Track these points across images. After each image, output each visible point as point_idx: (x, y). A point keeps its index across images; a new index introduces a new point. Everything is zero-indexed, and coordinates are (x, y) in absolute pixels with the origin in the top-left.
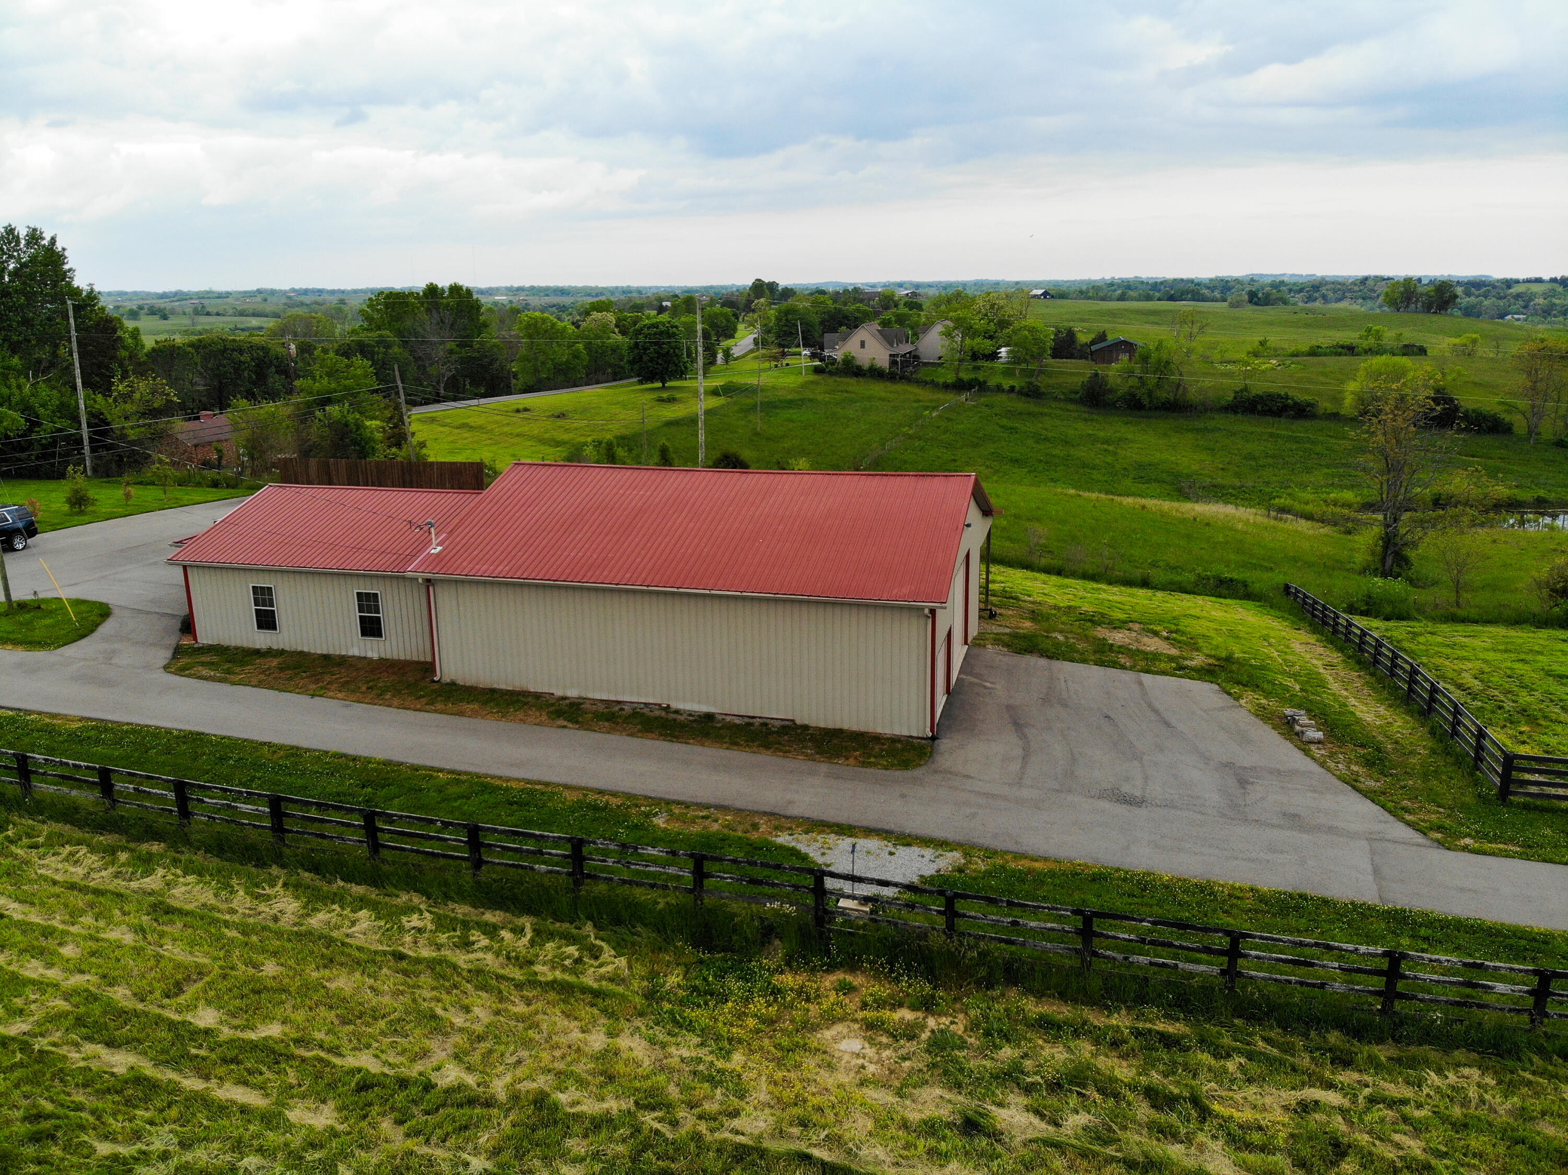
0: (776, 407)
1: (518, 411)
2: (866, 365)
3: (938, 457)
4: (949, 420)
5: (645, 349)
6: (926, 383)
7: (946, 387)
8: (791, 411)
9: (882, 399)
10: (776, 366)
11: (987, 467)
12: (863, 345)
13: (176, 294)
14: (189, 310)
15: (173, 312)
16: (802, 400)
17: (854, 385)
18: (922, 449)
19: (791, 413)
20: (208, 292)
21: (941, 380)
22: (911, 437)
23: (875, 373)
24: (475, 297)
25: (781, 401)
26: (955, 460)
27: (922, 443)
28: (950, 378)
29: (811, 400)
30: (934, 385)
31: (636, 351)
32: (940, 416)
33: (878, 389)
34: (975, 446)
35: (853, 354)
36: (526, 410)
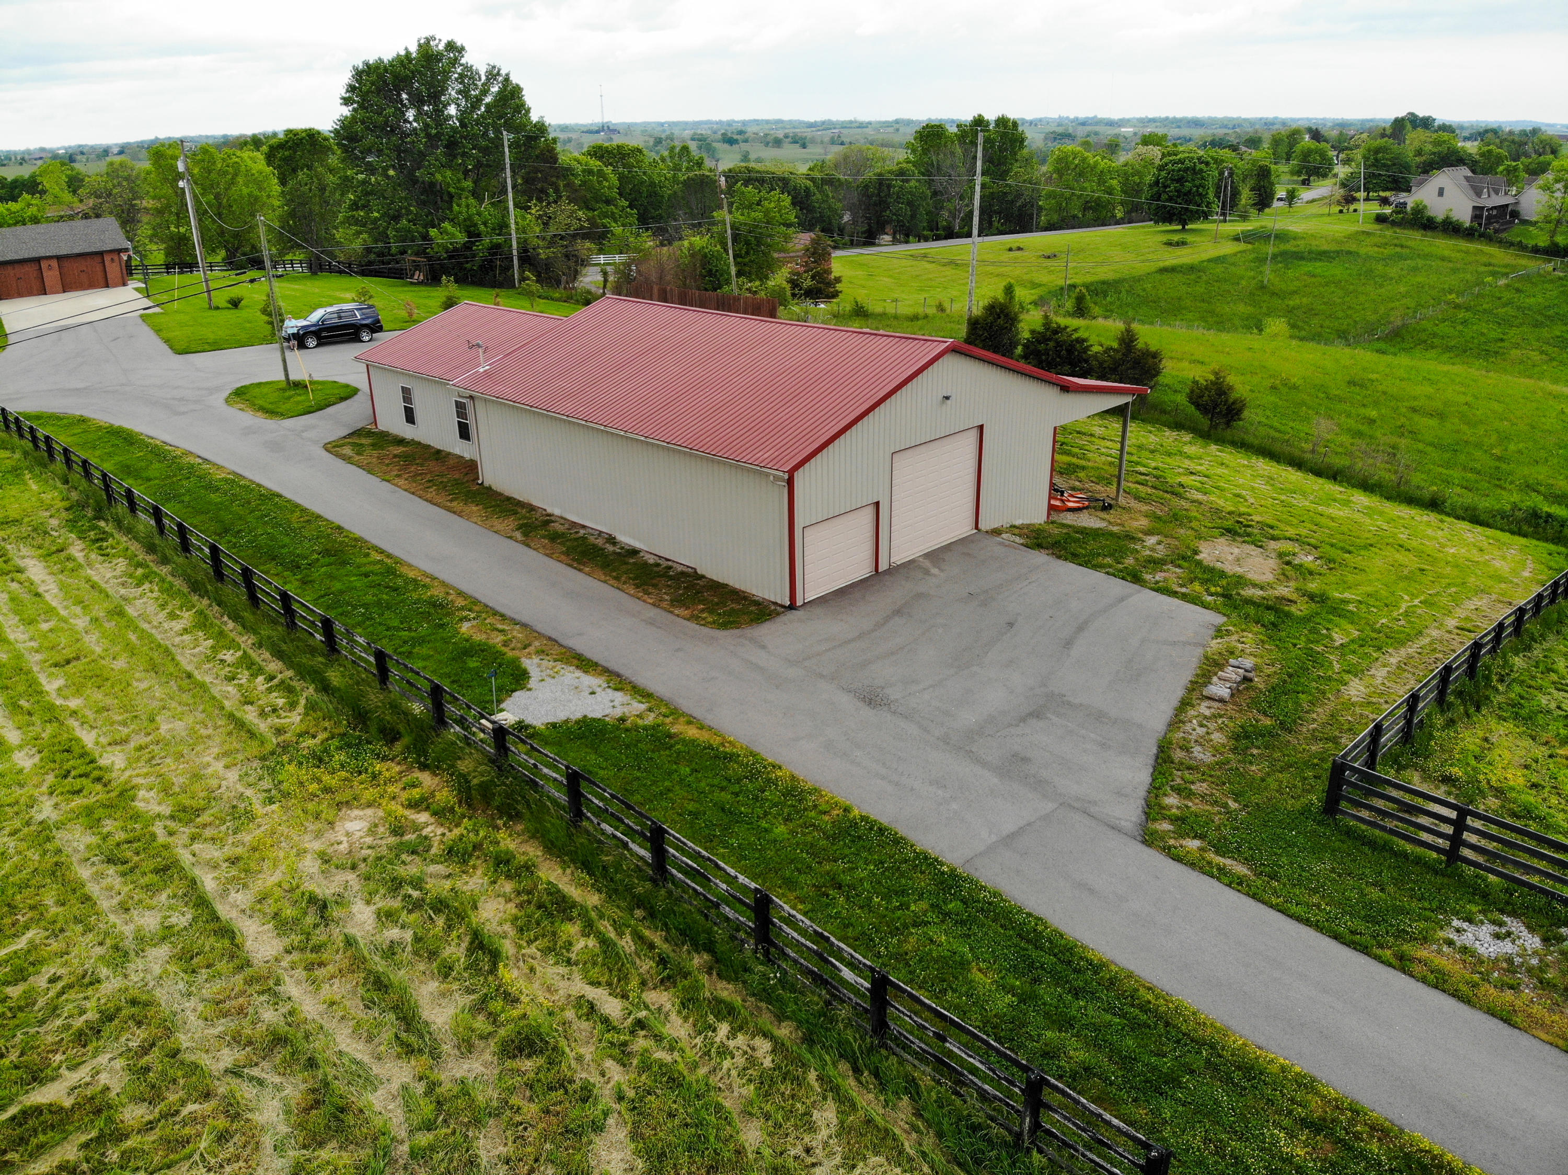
0: (1302, 258)
1: (1010, 250)
2: (1440, 217)
3: (1483, 334)
4: (1518, 290)
5: (1165, 187)
6: (1512, 244)
7: (1536, 250)
8: (1318, 264)
9: (1443, 259)
10: (1341, 211)
11: (1542, 352)
12: (1441, 192)
13: (823, 123)
14: (826, 139)
15: (813, 141)
16: (1338, 252)
17: (1415, 239)
18: (1465, 322)
19: (1318, 267)
20: (851, 122)
21: (1531, 243)
22: (1457, 307)
23: (1450, 228)
24: (1020, 129)
25: (1310, 252)
26: (1502, 340)
27: (1468, 315)
28: (1543, 241)
29: (1349, 253)
30: (1521, 247)
31: (1156, 189)
32: (1508, 286)
33: (1444, 245)
34: (1537, 325)
35: (1426, 202)
36: (1019, 249)
